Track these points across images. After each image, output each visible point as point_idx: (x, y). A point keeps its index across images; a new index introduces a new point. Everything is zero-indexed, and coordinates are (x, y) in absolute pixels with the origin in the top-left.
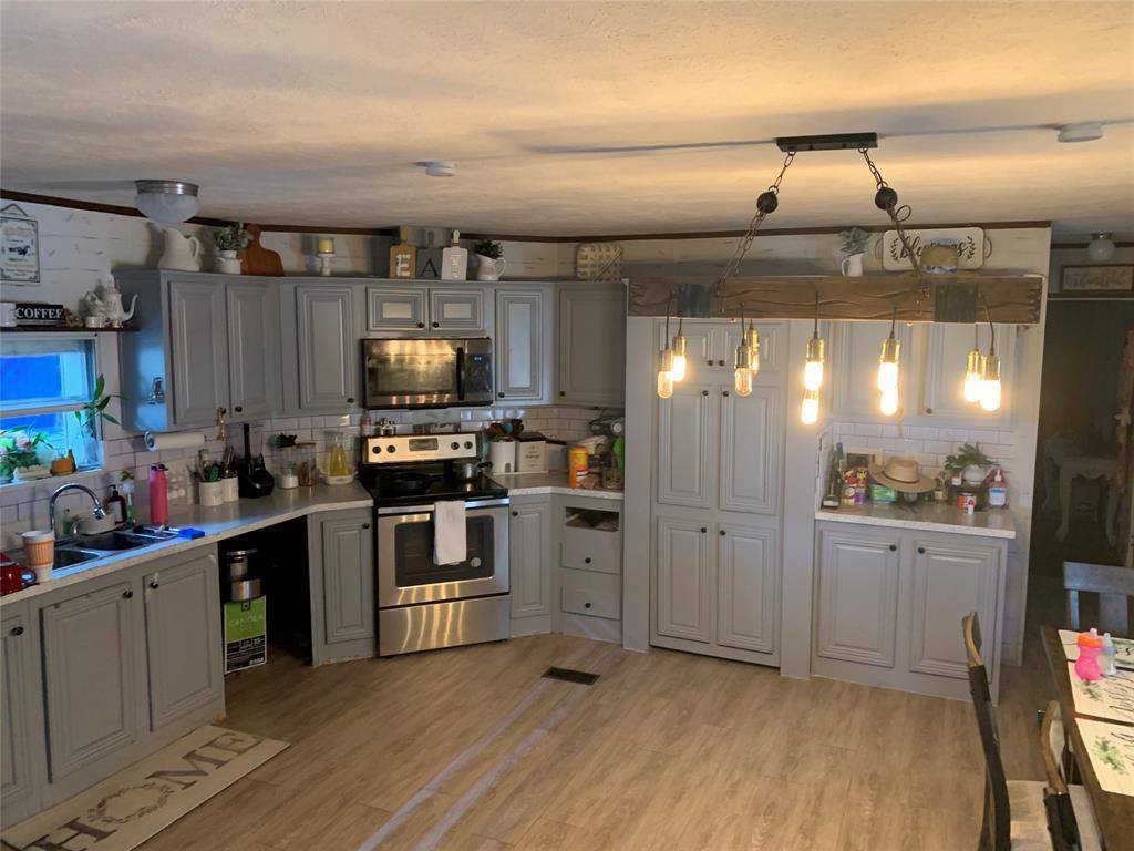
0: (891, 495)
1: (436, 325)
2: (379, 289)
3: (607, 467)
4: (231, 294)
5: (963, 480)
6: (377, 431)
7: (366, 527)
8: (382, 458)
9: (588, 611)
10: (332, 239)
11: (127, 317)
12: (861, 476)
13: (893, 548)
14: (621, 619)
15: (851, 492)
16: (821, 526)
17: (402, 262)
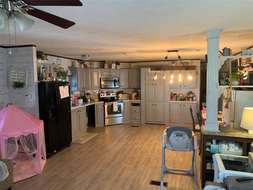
0: (180, 99)
1: (111, 76)
2: (103, 70)
3: (138, 96)
4: (84, 71)
5: (190, 96)
6: (101, 92)
7: (103, 106)
8: (103, 96)
9: (135, 119)
10: (95, 63)
11: (71, 74)
12: (175, 96)
13: (180, 105)
14: (141, 120)
15: (174, 99)
16: (170, 103)
17: (106, 66)
